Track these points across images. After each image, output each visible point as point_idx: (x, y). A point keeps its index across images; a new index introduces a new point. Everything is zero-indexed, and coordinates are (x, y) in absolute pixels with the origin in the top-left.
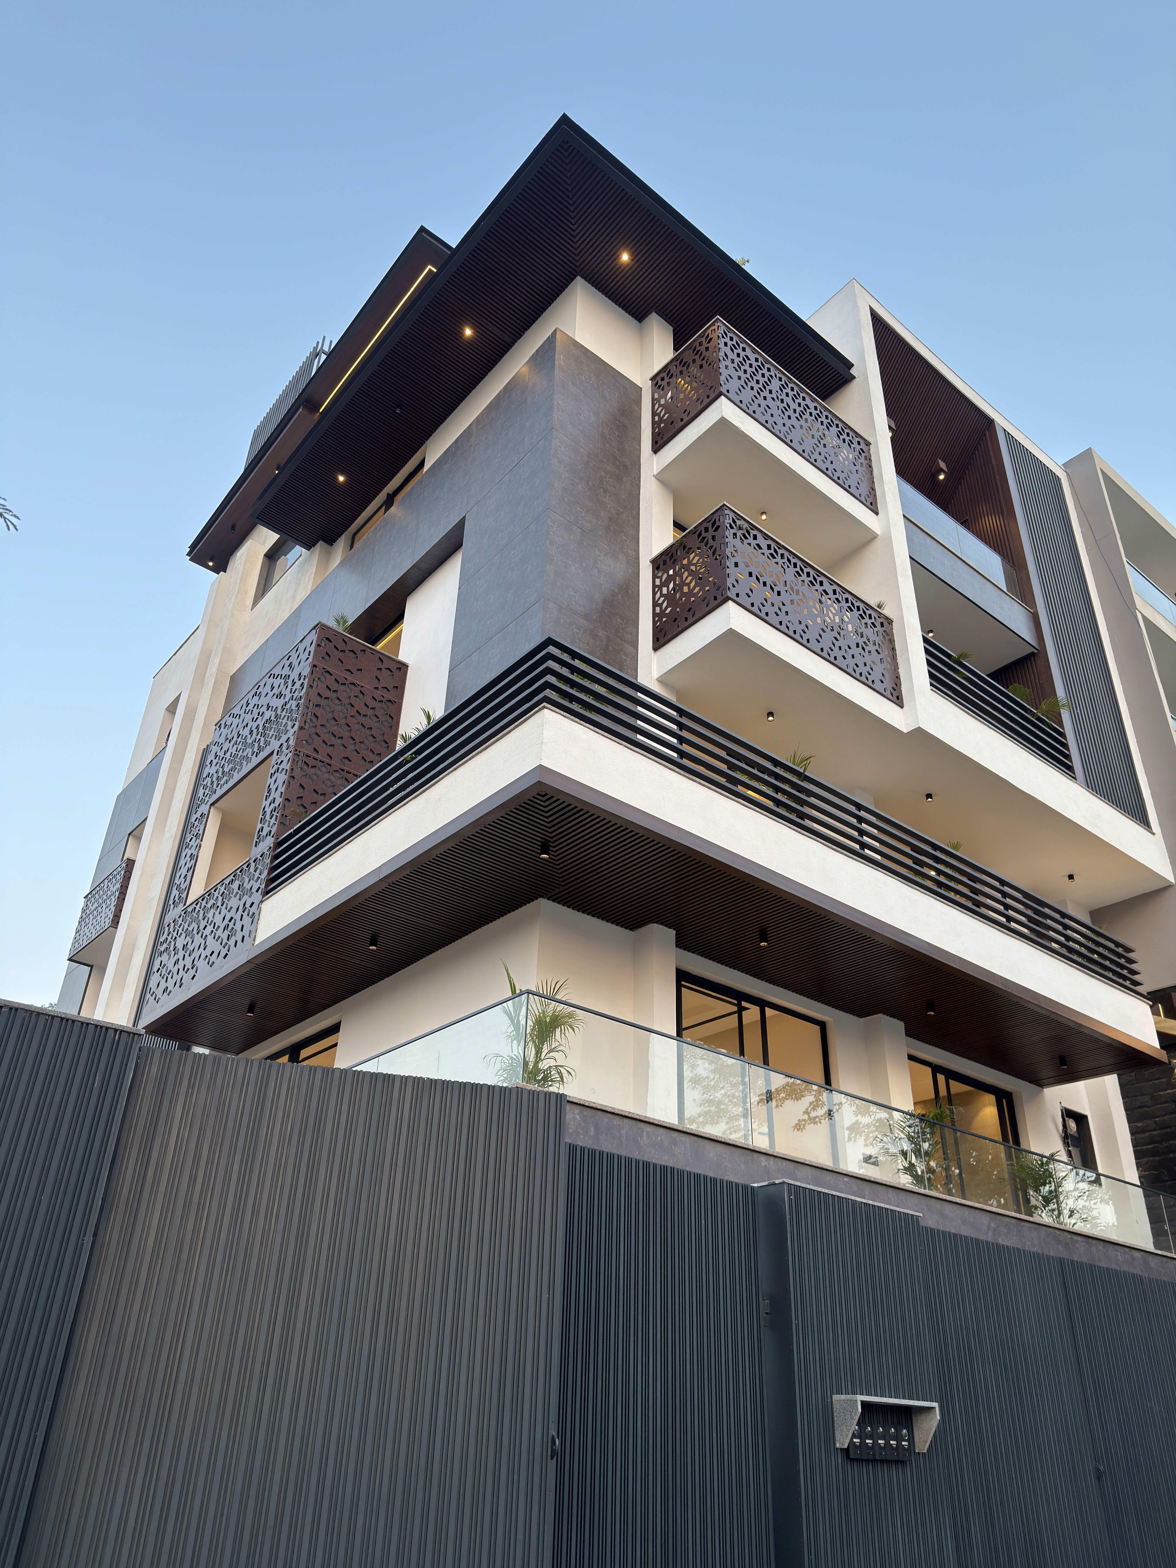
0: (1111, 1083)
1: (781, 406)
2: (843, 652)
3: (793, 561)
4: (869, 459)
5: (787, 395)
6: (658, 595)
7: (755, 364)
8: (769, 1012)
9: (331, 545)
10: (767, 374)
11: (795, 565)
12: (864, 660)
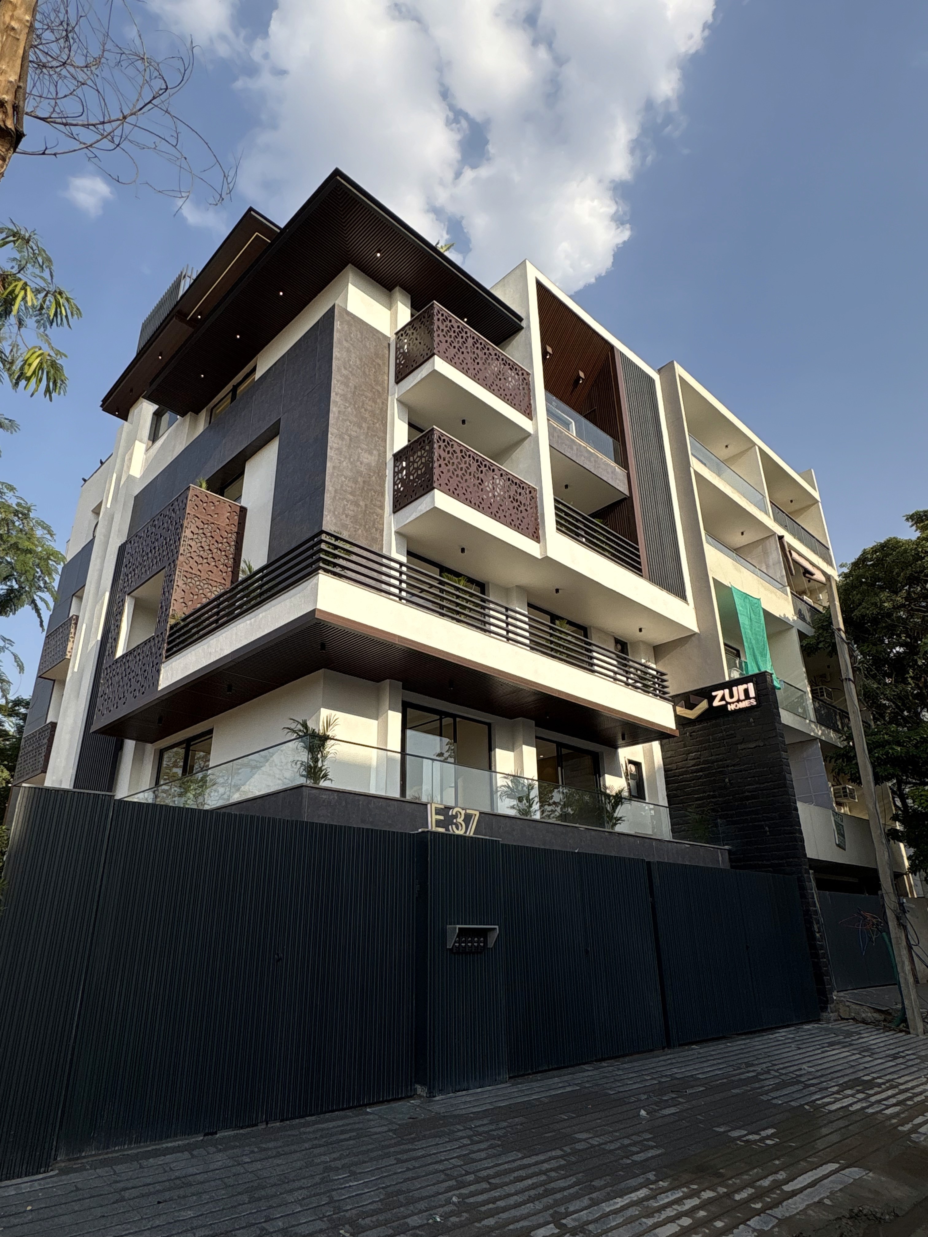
0: (656, 746)
1: (473, 356)
2: (504, 513)
3: (476, 458)
4: (528, 384)
5: (477, 348)
6: (396, 478)
7: (457, 330)
8: (458, 719)
9: (197, 414)
10: (465, 336)
11: (477, 461)
12: (517, 516)
